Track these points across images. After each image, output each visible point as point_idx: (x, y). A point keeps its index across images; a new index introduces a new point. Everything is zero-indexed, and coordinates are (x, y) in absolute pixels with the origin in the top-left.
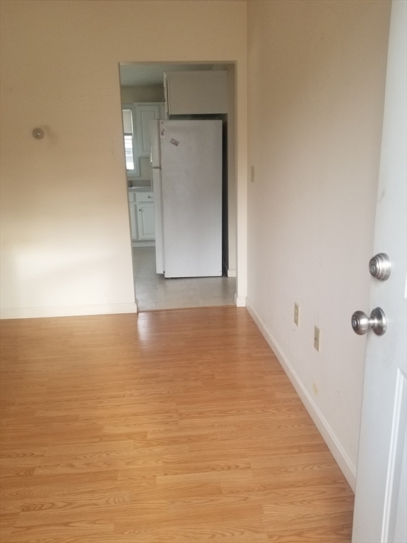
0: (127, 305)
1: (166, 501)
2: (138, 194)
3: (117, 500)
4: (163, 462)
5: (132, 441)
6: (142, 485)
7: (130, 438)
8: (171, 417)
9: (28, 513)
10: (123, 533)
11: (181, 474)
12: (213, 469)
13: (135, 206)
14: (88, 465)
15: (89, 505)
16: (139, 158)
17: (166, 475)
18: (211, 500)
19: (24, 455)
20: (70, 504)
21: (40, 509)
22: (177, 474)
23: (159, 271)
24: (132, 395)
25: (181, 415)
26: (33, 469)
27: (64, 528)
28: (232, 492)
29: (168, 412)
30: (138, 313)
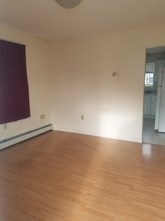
0: (138, 139)
1: (134, 210)
2: (153, 96)
3: (117, 203)
4: (137, 197)
5: (127, 186)
6: (127, 201)
7: (127, 185)
8: (145, 183)
9: (89, 195)
10: (116, 213)
11: (142, 203)
12: (156, 207)
13: (151, 101)
14: (110, 188)
15: (107, 200)
16: (156, 82)
17: (136, 201)
18: (152, 217)
19: (92, 179)
20: (102, 198)
21: (92, 196)
22: (141, 203)
23: (156, 128)
24: (132, 171)
25: (149, 184)
26: (93, 184)
27: (98, 204)
28: (161, 218)
29: (144, 181)
30: (143, 143)
